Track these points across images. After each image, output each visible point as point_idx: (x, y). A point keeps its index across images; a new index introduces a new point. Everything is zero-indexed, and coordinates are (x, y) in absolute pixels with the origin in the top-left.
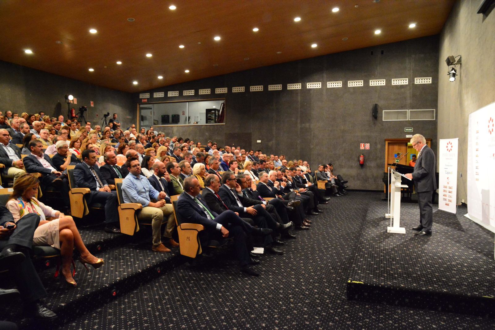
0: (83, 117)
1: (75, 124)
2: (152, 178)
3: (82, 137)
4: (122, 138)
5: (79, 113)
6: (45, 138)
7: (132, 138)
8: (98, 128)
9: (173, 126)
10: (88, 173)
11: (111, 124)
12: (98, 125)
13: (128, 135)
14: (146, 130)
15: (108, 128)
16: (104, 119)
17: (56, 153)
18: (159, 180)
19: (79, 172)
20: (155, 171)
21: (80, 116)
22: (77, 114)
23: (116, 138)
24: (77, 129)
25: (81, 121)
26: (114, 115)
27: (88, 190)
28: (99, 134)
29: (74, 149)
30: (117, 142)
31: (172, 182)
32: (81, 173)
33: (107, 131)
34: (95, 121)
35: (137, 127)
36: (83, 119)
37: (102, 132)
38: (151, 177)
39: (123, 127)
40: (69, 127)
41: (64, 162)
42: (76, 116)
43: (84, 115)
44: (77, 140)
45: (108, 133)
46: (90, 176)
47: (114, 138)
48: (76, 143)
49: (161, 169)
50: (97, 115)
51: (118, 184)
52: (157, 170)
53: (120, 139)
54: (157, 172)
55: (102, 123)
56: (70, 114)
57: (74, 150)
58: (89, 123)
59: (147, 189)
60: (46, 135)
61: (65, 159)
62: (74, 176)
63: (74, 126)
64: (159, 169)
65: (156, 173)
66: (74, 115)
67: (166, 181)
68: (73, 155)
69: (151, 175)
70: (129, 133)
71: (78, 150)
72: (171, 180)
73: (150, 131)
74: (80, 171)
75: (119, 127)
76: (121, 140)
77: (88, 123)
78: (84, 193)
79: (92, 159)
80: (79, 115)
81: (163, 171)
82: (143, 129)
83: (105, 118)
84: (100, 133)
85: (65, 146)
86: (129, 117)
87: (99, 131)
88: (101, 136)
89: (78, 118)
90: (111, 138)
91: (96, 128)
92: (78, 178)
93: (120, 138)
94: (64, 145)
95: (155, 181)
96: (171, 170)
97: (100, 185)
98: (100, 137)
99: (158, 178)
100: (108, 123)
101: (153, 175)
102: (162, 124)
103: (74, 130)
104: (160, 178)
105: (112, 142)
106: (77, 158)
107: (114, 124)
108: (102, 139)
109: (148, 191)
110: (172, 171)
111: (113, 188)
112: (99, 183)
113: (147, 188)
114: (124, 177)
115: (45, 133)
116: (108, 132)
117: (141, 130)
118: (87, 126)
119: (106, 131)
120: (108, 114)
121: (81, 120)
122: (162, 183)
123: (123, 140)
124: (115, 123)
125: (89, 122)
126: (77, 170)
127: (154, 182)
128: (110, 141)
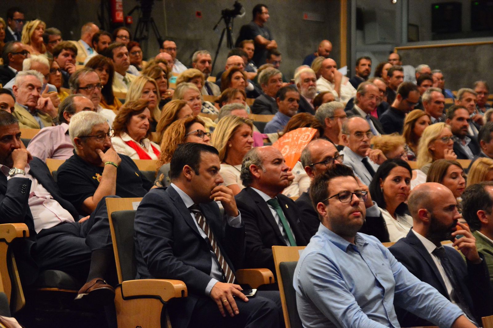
0: (152, 21)
1: (125, 49)
2: (408, 247)
3: (152, 93)
4: (289, 94)
5: (137, 8)
6: (30, 103)
7: (324, 93)
8: (204, 62)
9: (475, 46)
10: (183, 227)
11: (249, 46)
12: (203, 49)
13: (309, 81)
14: (375, 64)
15: (237, 59)
16: (222, 25)
17: (68, 154)
18: (434, 252)
19: (154, 219)
20: (418, 220)
21: (140, 21)
22: (130, 13)
23: (268, 97)
24: (132, 68)
25: (145, 38)
26: (257, 11)
27: (179, 285)
28: (207, 85)
29: (128, 138)
30: (272, 111)
31: (483, 263)
32: (160, 223)
33: (233, 71)
34: (190, 35)
35: (339, 52)
36: (151, 31)
37: (219, 76)
38: (402, 240)
39: (291, 54)
40: (109, 61)
41: (96, 184)
42: (126, 19)
43: (154, 14)
44: (142, 110)
45: (238, 78)
46: (191, 236)
47: (261, 98)
48: (135, 118)
49: (439, 212)
50: (199, 14)
51: (283, 267)
52: (424, 214)
53: (283, 98)
54: (425, 223)
55: (216, 42)
56: (106, 15)
57: (128, 143)
58: (172, 44)
59: (387, 285)
60: (35, 92)
61: (98, 176)
62: (138, 233)
63: (121, 55)
64: (430, 210)
65: (421, 226)
66: (120, 16)
67: (460, 258)
68: (125, 159)
69: (404, 235)
70: (313, 76)
71: (141, 141)
72: (481, 254)
73: (388, 66)
74: (159, 216)
75: (277, 55)
76: (285, 102)
77: (168, 44)
78: (166, 299)
79: (208, 175)
80: (137, 14)
81: (445, 218)
82: (364, 61)
83: (227, 22)
84: (211, 79)
85: (97, 129)
86: (311, 16)
87: (208, 72)
88: (216, 89)
89: (134, 26)
90: (250, 94)
91: (196, 61)
92: (151, 241)
93: (281, 94)
94: (95, 125)
95: (417, 256)
96: (480, 216)
97: (223, 272)
98: (210, 92)
99: (430, 246)
100: (234, 40)
101: (411, 235)
102: (434, 39)
103: (123, 71)
104: (437, 243)
105: (255, 110)
106: (140, 173)
107: (257, 44)
108: (220, 102)
109: (390, 290)
110: (484, 221)
111: (267, 281)
112: (219, 264)
113: (386, 280)
114: (303, 241)
115: (32, 87)
116: (239, 74)
117: (357, 63)
118: (165, 55)
119: (228, 70)
120: (238, 8)
121: (145, 33)
122: (443, 264)
123: (291, 100)
124: (261, 39)
125: (171, 39)
126: (148, 211)
127: (414, 259)
128: (247, 108)
